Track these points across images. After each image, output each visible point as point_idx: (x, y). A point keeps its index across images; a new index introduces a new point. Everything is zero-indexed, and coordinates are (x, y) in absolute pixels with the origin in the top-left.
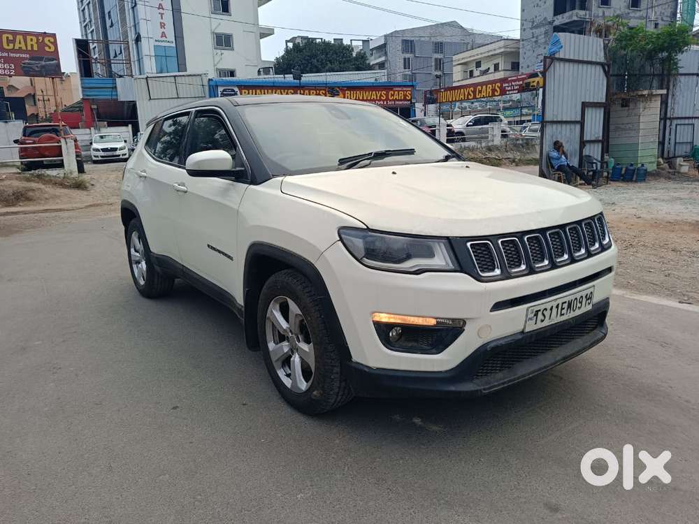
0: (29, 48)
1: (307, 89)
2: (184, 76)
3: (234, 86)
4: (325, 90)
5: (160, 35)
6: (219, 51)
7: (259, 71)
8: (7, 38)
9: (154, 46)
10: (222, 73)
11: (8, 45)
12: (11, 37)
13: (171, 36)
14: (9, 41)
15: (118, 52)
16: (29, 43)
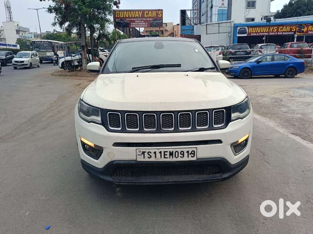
0: (153, 16)
1: (284, 26)
2: (223, 23)
3: (246, 26)
4: (296, 26)
5: (221, 4)
6: (248, 10)
7: (262, 19)
8: (146, 13)
9: (218, 10)
10: (248, 20)
11: (146, 15)
12: (147, 12)
13: (226, 5)
14: (147, 14)
15: (204, 13)
16: (153, 14)
